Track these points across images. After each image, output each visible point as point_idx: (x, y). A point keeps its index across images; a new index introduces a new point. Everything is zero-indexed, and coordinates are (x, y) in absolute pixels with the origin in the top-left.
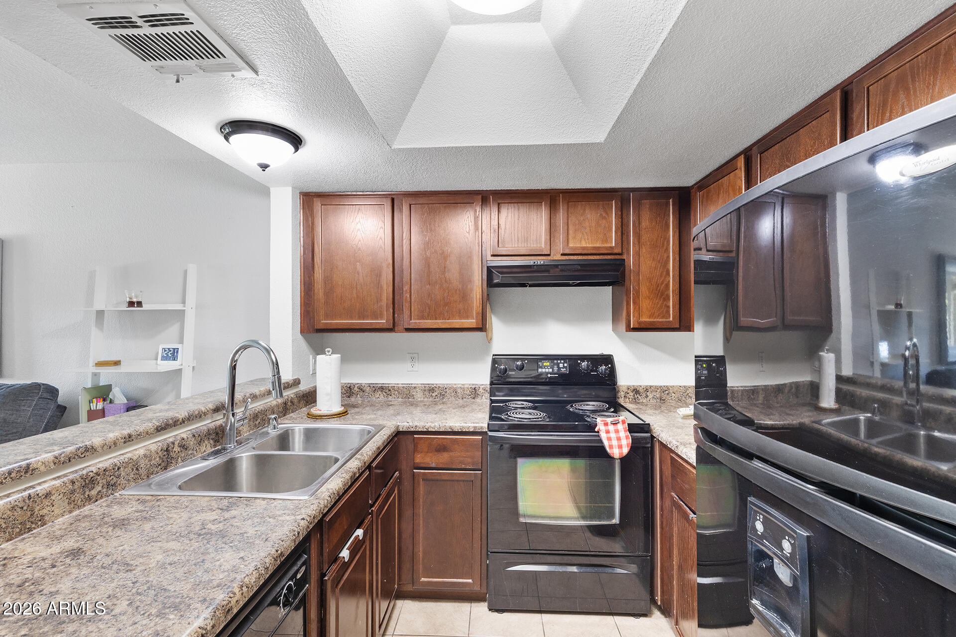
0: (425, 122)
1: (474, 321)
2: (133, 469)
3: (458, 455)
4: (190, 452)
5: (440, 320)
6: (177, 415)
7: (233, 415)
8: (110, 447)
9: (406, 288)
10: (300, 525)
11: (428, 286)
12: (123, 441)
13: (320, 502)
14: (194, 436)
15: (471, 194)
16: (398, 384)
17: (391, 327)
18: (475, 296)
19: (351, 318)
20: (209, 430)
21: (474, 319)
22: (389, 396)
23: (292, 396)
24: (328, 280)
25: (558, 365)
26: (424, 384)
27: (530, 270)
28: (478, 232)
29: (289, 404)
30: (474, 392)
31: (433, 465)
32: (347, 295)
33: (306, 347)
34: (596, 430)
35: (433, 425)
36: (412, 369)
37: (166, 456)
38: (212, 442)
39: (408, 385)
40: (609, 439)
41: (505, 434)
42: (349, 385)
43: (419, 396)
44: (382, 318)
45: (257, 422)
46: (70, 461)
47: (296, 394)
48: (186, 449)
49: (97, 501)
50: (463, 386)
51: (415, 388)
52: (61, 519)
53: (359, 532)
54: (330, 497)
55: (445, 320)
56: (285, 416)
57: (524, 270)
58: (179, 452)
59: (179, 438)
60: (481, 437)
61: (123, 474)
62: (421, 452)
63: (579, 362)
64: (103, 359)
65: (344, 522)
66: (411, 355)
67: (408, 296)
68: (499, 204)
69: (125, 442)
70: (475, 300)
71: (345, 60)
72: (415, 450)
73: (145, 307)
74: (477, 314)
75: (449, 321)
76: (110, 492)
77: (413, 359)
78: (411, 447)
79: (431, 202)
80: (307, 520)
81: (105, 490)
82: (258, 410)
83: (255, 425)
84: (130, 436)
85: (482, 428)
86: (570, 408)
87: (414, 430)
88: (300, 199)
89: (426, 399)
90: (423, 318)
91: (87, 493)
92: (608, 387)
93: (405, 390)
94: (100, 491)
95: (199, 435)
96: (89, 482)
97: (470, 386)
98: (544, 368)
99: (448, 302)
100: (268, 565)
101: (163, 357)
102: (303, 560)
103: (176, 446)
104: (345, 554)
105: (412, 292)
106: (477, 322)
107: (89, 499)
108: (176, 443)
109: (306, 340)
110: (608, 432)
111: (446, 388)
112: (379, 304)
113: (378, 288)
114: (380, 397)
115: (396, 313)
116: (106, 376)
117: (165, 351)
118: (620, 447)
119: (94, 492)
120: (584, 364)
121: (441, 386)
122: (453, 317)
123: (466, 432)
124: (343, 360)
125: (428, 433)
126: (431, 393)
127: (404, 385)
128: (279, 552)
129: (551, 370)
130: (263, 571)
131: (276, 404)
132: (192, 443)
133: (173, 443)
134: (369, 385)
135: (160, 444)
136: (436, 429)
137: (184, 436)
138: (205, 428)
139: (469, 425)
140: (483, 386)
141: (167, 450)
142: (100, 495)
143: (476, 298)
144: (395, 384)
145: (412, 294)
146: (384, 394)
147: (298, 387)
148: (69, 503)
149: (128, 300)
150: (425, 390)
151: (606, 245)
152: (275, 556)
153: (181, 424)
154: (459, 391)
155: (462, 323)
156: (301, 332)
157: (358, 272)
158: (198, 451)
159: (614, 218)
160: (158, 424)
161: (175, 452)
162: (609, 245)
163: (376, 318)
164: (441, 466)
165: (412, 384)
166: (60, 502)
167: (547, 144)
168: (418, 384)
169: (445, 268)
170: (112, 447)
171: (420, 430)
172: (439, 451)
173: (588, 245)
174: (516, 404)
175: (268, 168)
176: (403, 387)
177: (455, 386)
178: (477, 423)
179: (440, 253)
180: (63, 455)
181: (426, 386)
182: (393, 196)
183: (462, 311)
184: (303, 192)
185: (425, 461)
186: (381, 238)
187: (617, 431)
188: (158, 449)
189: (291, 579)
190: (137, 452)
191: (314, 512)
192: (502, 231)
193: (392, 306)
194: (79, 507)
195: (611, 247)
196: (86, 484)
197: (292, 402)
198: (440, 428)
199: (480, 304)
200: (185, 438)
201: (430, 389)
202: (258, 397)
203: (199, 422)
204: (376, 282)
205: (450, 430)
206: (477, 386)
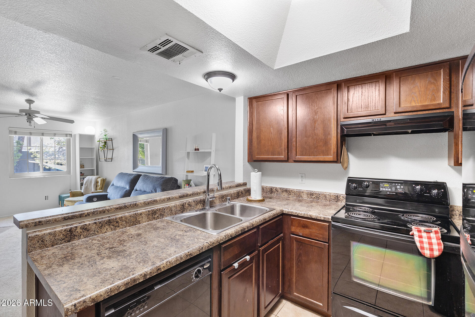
0: (288, 52)
1: (332, 157)
2: (170, 211)
3: (314, 231)
4: (192, 208)
5: (312, 156)
6: (188, 193)
7: (208, 195)
8: (162, 201)
9: (294, 139)
10: (204, 245)
11: (305, 138)
12: (167, 199)
13: (219, 237)
14: (194, 201)
15: (330, 84)
16: (294, 189)
17: (286, 159)
18: (332, 142)
19: (268, 155)
20: (201, 200)
21: (332, 156)
22: (289, 195)
23: (242, 190)
24: (258, 137)
25: (396, 187)
26: (308, 191)
27: (370, 125)
28: (334, 105)
29: (240, 193)
30: (337, 198)
31: (301, 234)
32: (267, 144)
33: (250, 168)
34: (411, 233)
35: (301, 212)
36: (301, 182)
37: (183, 208)
38: (202, 205)
39: (299, 190)
40: (421, 242)
41: (342, 225)
42: (271, 187)
43: (305, 197)
44: (282, 155)
45: (223, 200)
46: (149, 204)
47: (244, 190)
48: (191, 206)
49: (157, 219)
50: (330, 194)
51: (303, 192)
52: (145, 223)
53: (248, 258)
54: (225, 236)
55: (315, 156)
56: (238, 198)
57: (366, 125)
58: (188, 207)
59: (188, 201)
60: (328, 224)
61: (166, 211)
62: (295, 226)
63: (414, 185)
64: (189, 170)
65: (236, 251)
66: (301, 175)
67: (295, 144)
68: (348, 87)
69: (167, 200)
70: (332, 144)
71: (231, 35)
72: (292, 224)
73: (200, 151)
74: (334, 153)
75: (317, 157)
76: (161, 217)
77: (302, 177)
78: (290, 223)
79: (307, 92)
80: (209, 244)
81: (160, 216)
82: (224, 194)
83: (223, 201)
84: (169, 198)
85: (329, 219)
86: (401, 216)
87: (291, 214)
88: (248, 101)
89: (308, 199)
90: (302, 155)
91: (154, 216)
92: (442, 206)
93: (298, 193)
94: (158, 216)
95: (196, 201)
96: (154, 212)
97: (334, 195)
98: (385, 188)
99: (316, 146)
100: (182, 257)
101: (205, 170)
102: (208, 260)
103: (187, 204)
104: (236, 265)
105: (297, 141)
106: (333, 158)
107: (154, 218)
108: (187, 203)
109: (251, 165)
110: (420, 237)
111: (320, 194)
112: (281, 148)
113: (281, 140)
114: (285, 195)
115: (289, 152)
116: (190, 176)
117: (206, 168)
118: (431, 250)
119: (156, 216)
120: (418, 187)
121: (317, 192)
122: (319, 154)
123: (319, 219)
124: (262, 175)
125: (298, 216)
126: (311, 196)
127: (297, 190)
128: (189, 253)
129: (390, 190)
130: (179, 259)
131: (233, 193)
132: (193, 204)
133: (185, 203)
134: (280, 188)
135: (180, 203)
136: (302, 215)
137: (190, 201)
138: (199, 199)
139: (321, 216)
140: (342, 195)
141: (183, 205)
142: (158, 218)
143: (333, 144)
144: (293, 189)
145: (297, 142)
146: (287, 193)
147: (246, 186)
148: (148, 218)
149: (195, 148)
150: (308, 194)
151: (434, 103)
152: (187, 254)
153: (189, 196)
154: (327, 196)
155: (325, 158)
156: (248, 162)
157: (271, 133)
158: (196, 207)
159: (442, 82)
160: (180, 195)
161: (186, 206)
162: (437, 102)
163: (279, 155)
164: (305, 236)
165: (301, 190)
166: (145, 217)
167: (364, 44)
168: (304, 190)
169: (315, 127)
170: (163, 201)
171: (294, 214)
172: (304, 227)
173: (417, 105)
174: (360, 208)
175: (222, 90)
176: (297, 191)
177: (325, 194)
178: (326, 215)
179: (312, 120)
180: (146, 202)
181: (308, 192)
182: (288, 93)
183: (324, 151)
184: (249, 98)
185: (297, 231)
186: (282, 115)
187: (429, 238)
188: (179, 204)
189: (200, 266)
190: (172, 205)
191: (214, 241)
192: (350, 103)
193: (287, 149)
194: (151, 220)
195: (439, 104)
196: (153, 213)
197: (241, 192)
198: (304, 215)
199: (335, 147)
200: (190, 202)
201: (311, 194)
202: (224, 189)
203: (197, 196)
204: (279, 137)
205: (310, 217)
206: (339, 195)
